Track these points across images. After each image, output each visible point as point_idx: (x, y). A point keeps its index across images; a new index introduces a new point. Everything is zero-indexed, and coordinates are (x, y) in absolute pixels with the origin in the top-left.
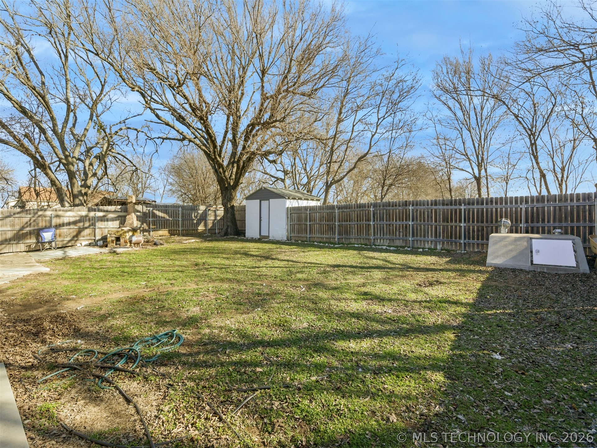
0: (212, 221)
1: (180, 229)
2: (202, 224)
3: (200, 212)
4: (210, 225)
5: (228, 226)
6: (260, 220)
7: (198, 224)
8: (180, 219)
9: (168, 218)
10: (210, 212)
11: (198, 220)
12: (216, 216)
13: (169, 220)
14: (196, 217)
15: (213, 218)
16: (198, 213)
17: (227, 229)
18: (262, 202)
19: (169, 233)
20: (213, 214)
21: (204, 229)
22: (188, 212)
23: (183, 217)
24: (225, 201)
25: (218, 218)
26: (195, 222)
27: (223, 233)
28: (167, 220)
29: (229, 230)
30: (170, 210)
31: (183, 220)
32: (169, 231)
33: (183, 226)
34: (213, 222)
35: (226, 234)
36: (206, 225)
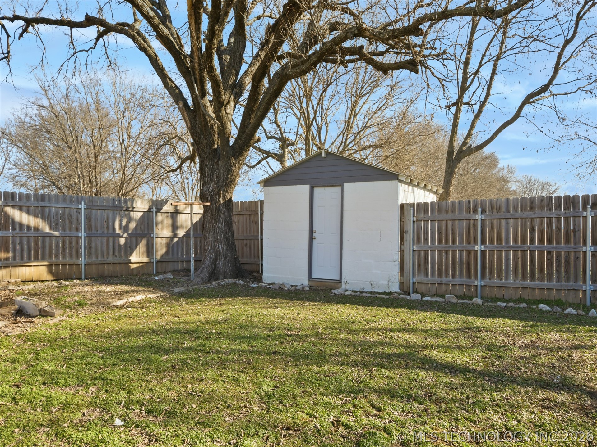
0: (164, 241)
1: (82, 261)
2: (141, 247)
3: (136, 215)
4: (160, 251)
5: (217, 254)
6: (311, 239)
7: (130, 248)
8: (82, 234)
9: (47, 230)
10: (160, 217)
11: (130, 236)
12: (175, 227)
13: (51, 236)
14: (125, 229)
15: (167, 233)
16: (130, 220)
17: (216, 260)
18: (317, 190)
19: (50, 271)
20: (169, 221)
21: (145, 260)
22: (105, 214)
23: (89, 227)
24: (212, 186)
25: (181, 233)
26: (122, 241)
27: (205, 273)
28: (45, 236)
29: (221, 263)
30: (54, 208)
31: (89, 237)
32: (50, 267)
33: (89, 253)
34: (168, 245)
35: (213, 275)
36: (149, 251)
